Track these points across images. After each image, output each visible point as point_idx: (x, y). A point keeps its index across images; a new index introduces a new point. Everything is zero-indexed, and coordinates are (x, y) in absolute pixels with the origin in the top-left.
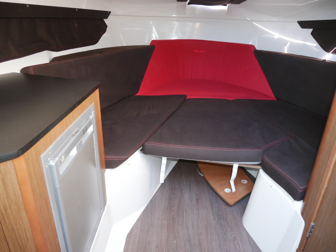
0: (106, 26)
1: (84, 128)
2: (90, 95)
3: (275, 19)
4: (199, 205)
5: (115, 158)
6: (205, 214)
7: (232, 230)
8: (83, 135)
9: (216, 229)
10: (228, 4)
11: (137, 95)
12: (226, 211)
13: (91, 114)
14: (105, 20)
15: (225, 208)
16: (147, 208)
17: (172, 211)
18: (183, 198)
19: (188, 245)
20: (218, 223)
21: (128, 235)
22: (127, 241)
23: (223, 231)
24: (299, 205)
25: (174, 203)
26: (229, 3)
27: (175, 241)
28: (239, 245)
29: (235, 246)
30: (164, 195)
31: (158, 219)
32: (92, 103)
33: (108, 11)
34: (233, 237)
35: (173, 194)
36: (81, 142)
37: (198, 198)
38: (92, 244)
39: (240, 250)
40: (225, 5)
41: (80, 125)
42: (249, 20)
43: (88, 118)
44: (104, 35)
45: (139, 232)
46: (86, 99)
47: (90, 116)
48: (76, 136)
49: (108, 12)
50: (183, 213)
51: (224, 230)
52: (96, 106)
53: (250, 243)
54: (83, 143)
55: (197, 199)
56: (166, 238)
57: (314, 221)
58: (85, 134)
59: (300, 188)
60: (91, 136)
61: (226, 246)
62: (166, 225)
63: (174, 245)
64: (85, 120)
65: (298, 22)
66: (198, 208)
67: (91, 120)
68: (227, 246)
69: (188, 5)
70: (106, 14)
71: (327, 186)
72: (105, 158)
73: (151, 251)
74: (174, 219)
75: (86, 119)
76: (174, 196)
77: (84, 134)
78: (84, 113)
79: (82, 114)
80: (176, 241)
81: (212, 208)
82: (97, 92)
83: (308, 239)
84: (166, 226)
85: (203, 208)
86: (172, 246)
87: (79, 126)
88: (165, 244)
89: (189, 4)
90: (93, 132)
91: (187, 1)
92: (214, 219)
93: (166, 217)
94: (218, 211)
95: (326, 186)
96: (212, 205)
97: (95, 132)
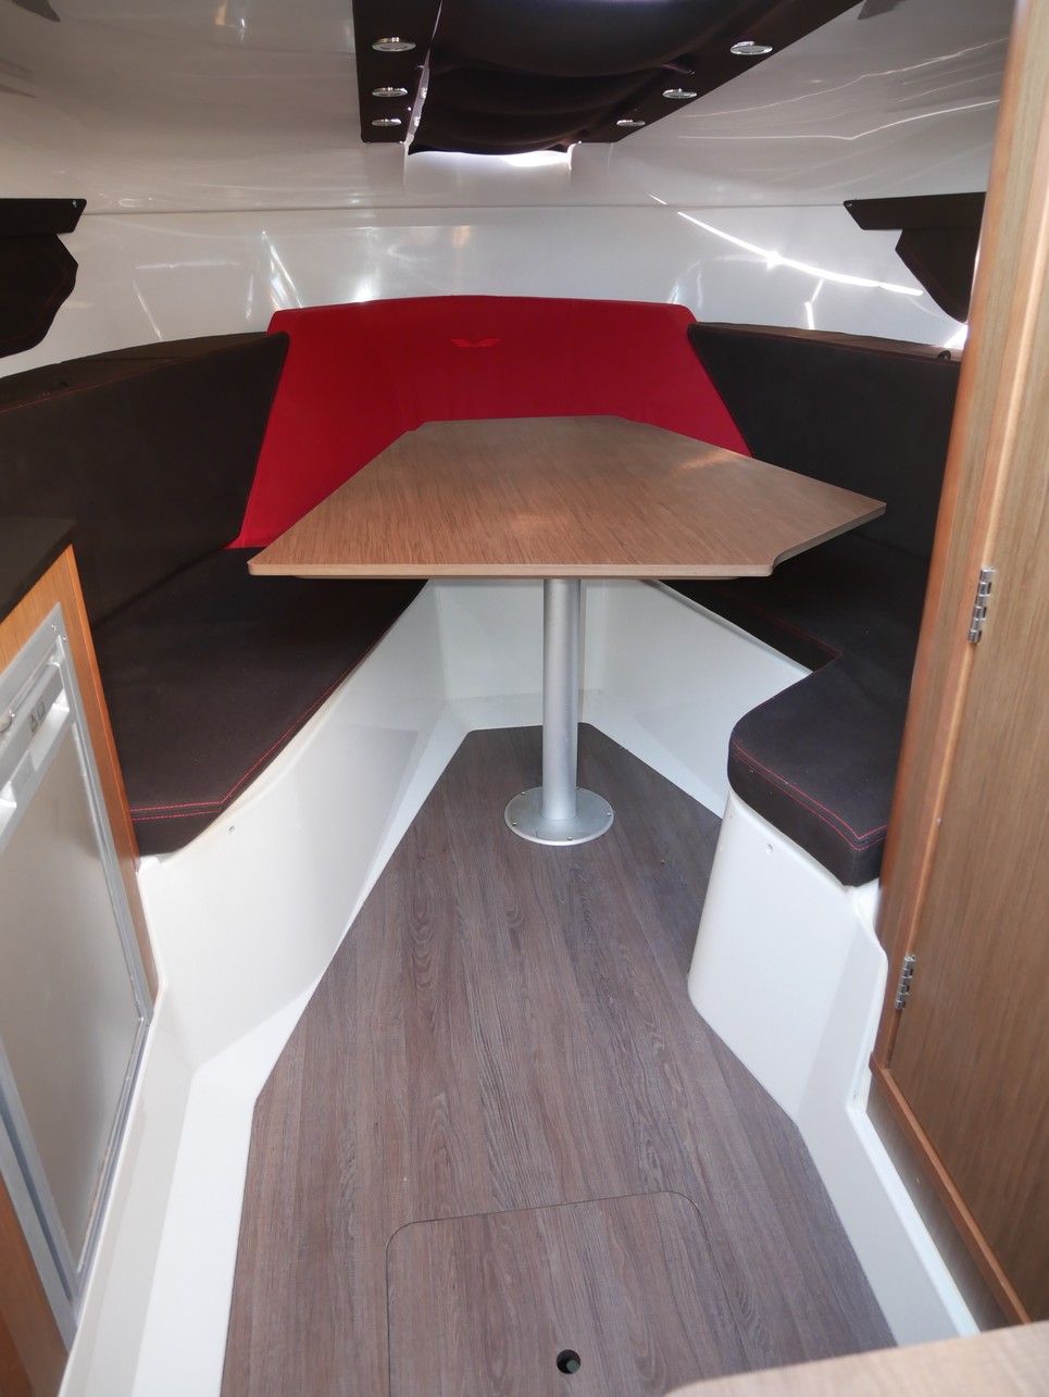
0: (72, 265)
1: (33, 709)
2: (43, 577)
3: (758, 196)
4: (523, 951)
5: (173, 812)
6: (548, 981)
7: (653, 1026)
8: (33, 735)
9: (592, 1033)
10: (573, 146)
11: (234, 545)
12: (625, 960)
13: (54, 650)
14: (65, 239)
15: (623, 952)
16: (322, 989)
17: (422, 986)
18: (461, 932)
19: (493, 1103)
20: (600, 1008)
21: (258, 1100)
22: (256, 1124)
23: (618, 1035)
24: (866, 898)
25: (426, 956)
26: (574, 140)
27: (442, 1097)
28: (680, 1078)
29: (667, 1081)
30: (384, 933)
31: (370, 1026)
32: (52, 606)
33: (72, 200)
34: (656, 1052)
35: (419, 921)
36: (29, 763)
37: (517, 924)
38: (119, 1147)
39: (684, 1093)
40: (563, 149)
41: (17, 696)
42: (662, 205)
43: (45, 667)
44: (68, 305)
45: (300, 1082)
46: (29, 594)
47: (52, 658)
48: (4, 742)
49: (74, 203)
50: (464, 991)
51: (621, 1029)
52: (69, 615)
53: (719, 1062)
54: (36, 766)
55: (513, 933)
56: (405, 1090)
57: (914, 950)
58: (42, 730)
59: (858, 839)
60: (65, 735)
61: (632, 1088)
62: (404, 1041)
63: (438, 1112)
64: (31, 677)
65: (846, 203)
66: (522, 964)
67: (57, 674)
68: (636, 1086)
69: (410, 153)
70: (67, 213)
71: (939, 820)
72: (133, 816)
73: (353, 1145)
74: (430, 1018)
75: (34, 671)
76: (424, 929)
77: (34, 730)
78: (25, 648)
79: (19, 655)
80: (447, 1096)
81: (574, 958)
82: (68, 560)
83: (899, 1012)
84: (403, 1044)
85: (539, 959)
86: (432, 1117)
87: (13, 701)
88: (406, 1111)
89: (413, 150)
90: (69, 720)
91: (404, 140)
92: (582, 996)
93: (402, 1012)
94: (596, 964)
95: (936, 820)
96: (570, 944)
97: (80, 717)
